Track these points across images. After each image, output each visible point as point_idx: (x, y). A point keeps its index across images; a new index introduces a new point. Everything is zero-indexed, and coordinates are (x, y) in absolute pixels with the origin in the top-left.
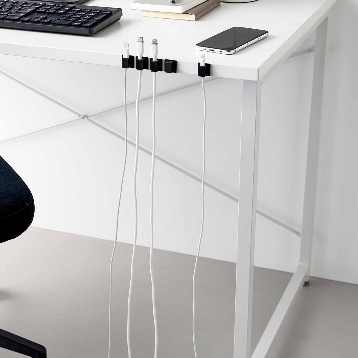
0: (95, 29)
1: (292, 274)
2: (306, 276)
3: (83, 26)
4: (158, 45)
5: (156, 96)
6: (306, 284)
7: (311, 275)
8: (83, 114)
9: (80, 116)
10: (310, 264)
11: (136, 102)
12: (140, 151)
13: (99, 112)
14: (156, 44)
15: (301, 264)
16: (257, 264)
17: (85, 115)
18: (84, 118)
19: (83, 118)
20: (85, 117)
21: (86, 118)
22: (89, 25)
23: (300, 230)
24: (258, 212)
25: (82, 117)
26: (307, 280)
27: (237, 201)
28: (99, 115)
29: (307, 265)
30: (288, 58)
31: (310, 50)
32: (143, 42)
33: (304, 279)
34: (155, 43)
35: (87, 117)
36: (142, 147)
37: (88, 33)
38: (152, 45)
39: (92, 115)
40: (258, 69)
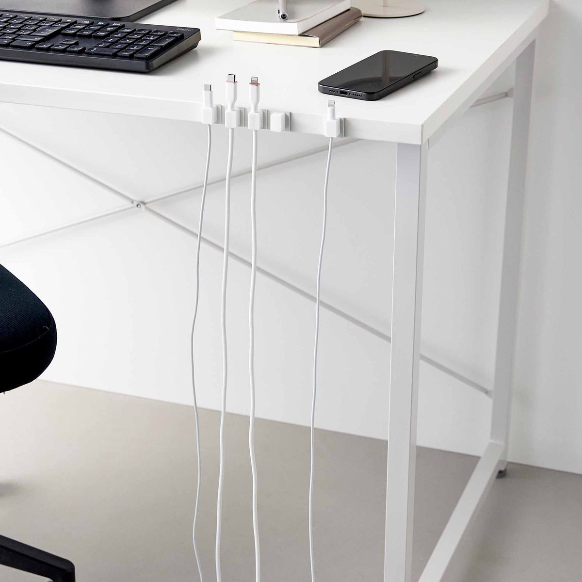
0: (156, 62)
1: (478, 458)
2: (501, 462)
3: (137, 58)
4: (260, 86)
5: (258, 169)
6: (501, 474)
7: (510, 460)
8: (137, 198)
9: (132, 202)
10: (507, 443)
11: (225, 179)
12: (230, 259)
13: (163, 196)
14: (257, 84)
15: (492, 441)
16: (421, 442)
17: (142, 200)
18: (139, 206)
19: (137, 206)
20: (140, 203)
21: (143, 206)
22: (146, 56)
23: (490, 387)
24: (423, 357)
25: (135, 204)
26: (503, 469)
27: (388, 339)
28: (164, 201)
29: (502, 443)
30: (471, 107)
31: (506, 95)
32: (235, 82)
33: (497, 466)
34: (255, 83)
35: (144, 203)
36: (234, 252)
37: (143, 68)
38: (251, 86)
39: (151, 202)
40: (423, 126)
